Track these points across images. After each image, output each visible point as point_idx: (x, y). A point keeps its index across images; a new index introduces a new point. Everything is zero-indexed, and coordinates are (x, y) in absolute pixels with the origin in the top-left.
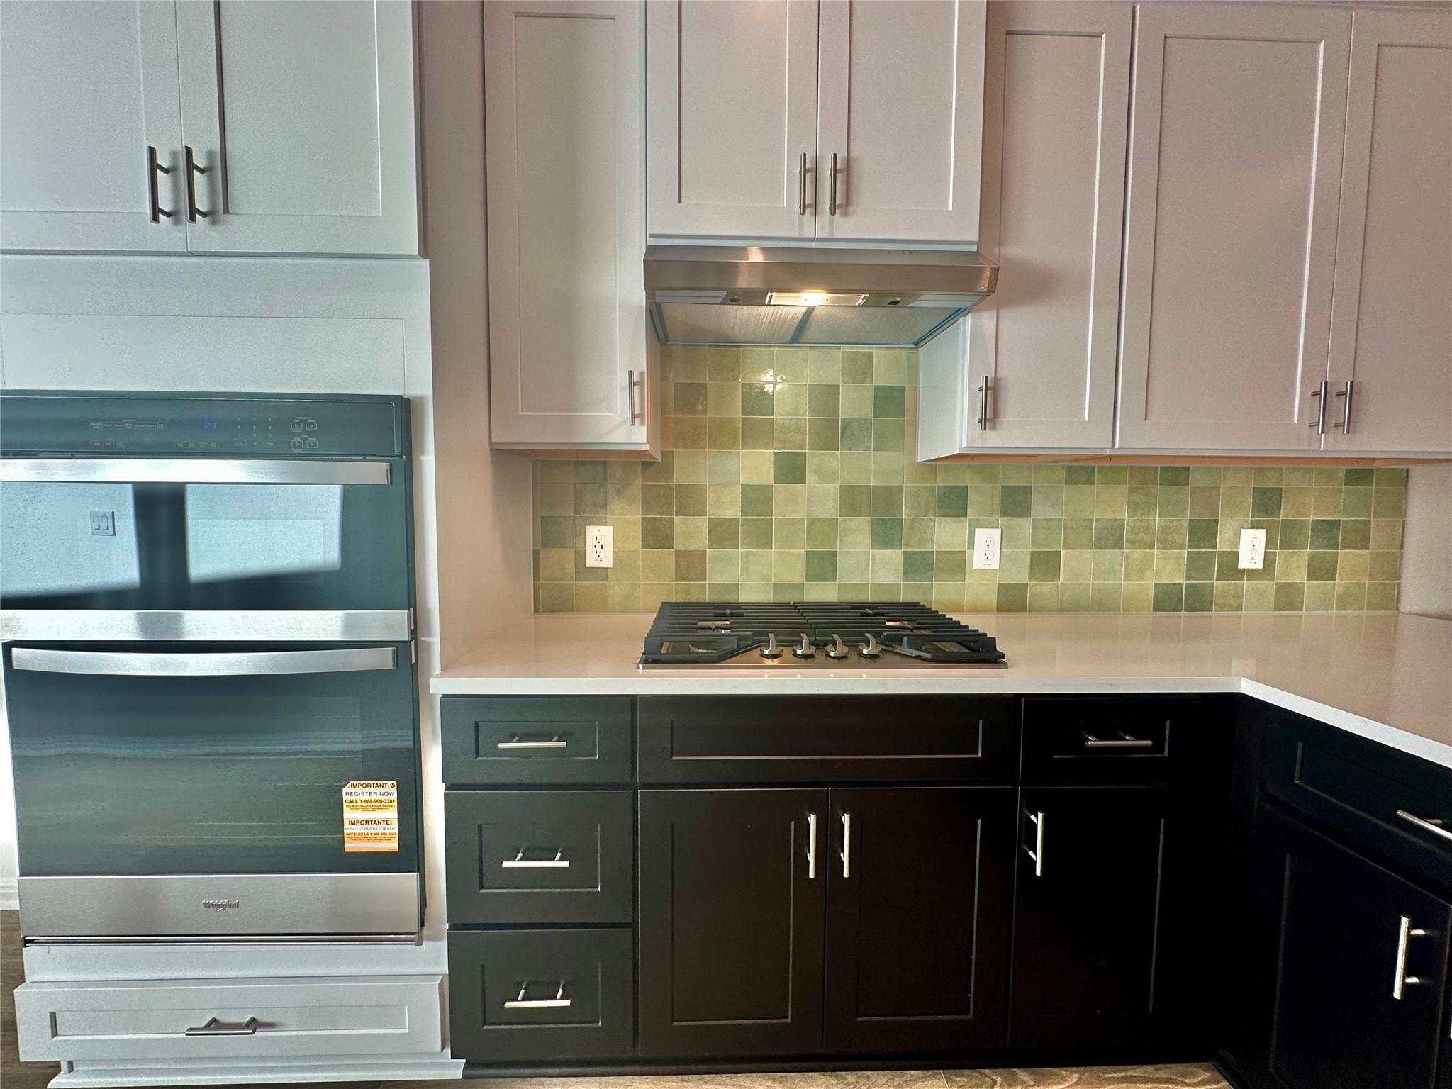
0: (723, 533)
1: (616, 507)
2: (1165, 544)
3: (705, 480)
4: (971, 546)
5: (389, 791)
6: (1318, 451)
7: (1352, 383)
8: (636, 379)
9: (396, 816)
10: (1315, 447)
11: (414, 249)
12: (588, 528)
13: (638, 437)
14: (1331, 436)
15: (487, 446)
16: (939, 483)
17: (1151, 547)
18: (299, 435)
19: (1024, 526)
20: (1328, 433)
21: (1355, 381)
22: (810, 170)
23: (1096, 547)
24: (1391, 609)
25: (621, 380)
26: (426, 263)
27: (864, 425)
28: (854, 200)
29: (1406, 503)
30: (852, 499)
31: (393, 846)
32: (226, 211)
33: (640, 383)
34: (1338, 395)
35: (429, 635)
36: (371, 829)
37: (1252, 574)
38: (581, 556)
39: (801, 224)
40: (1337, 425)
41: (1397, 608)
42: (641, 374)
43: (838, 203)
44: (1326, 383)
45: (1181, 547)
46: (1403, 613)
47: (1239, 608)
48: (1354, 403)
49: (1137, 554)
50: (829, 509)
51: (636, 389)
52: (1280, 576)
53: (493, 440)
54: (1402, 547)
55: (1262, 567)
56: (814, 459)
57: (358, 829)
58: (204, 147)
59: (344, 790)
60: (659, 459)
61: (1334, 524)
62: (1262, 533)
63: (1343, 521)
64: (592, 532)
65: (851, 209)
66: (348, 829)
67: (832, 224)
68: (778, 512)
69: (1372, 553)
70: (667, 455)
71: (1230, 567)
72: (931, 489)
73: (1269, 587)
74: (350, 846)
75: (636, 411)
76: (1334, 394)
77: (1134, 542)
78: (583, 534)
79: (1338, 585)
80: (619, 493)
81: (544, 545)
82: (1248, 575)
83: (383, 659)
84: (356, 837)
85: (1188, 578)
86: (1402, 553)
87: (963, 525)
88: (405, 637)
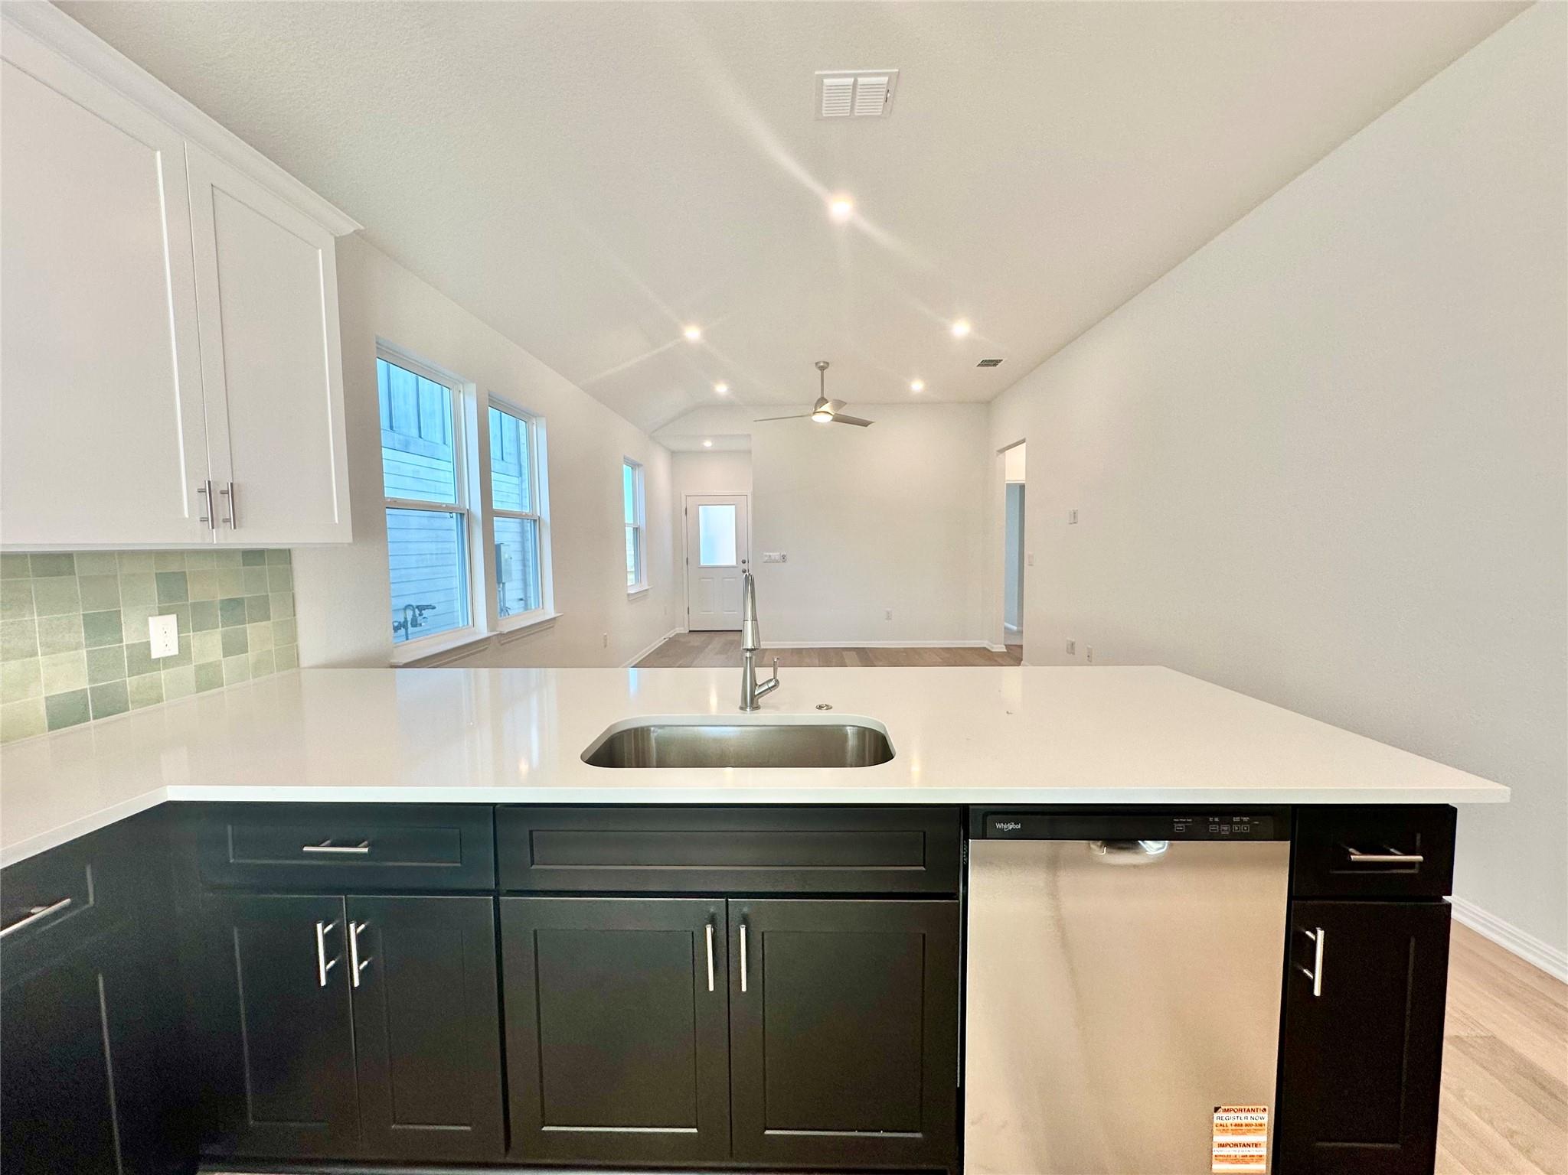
6: (212, 544)
7: (232, 484)
10: (208, 541)
14: (221, 530)
17: (33, 654)
20: (218, 527)
21: (234, 483)
29: (292, 579)
34: (223, 493)
37: (168, 662)
40: (226, 521)
41: (298, 665)
44: (209, 482)
45: (79, 647)
46: (305, 668)
47: (159, 700)
48: (236, 501)
52: (198, 659)
54: (294, 615)
55: (177, 653)
61: (238, 602)
62: (172, 619)
63: (247, 598)
69: (273, 622)
71: (142, 659)
73: (188, 671)
76: (218, 492)
79: (251, 656)
82: (164, 665)
85: (92, 680)
86: (295, 619)
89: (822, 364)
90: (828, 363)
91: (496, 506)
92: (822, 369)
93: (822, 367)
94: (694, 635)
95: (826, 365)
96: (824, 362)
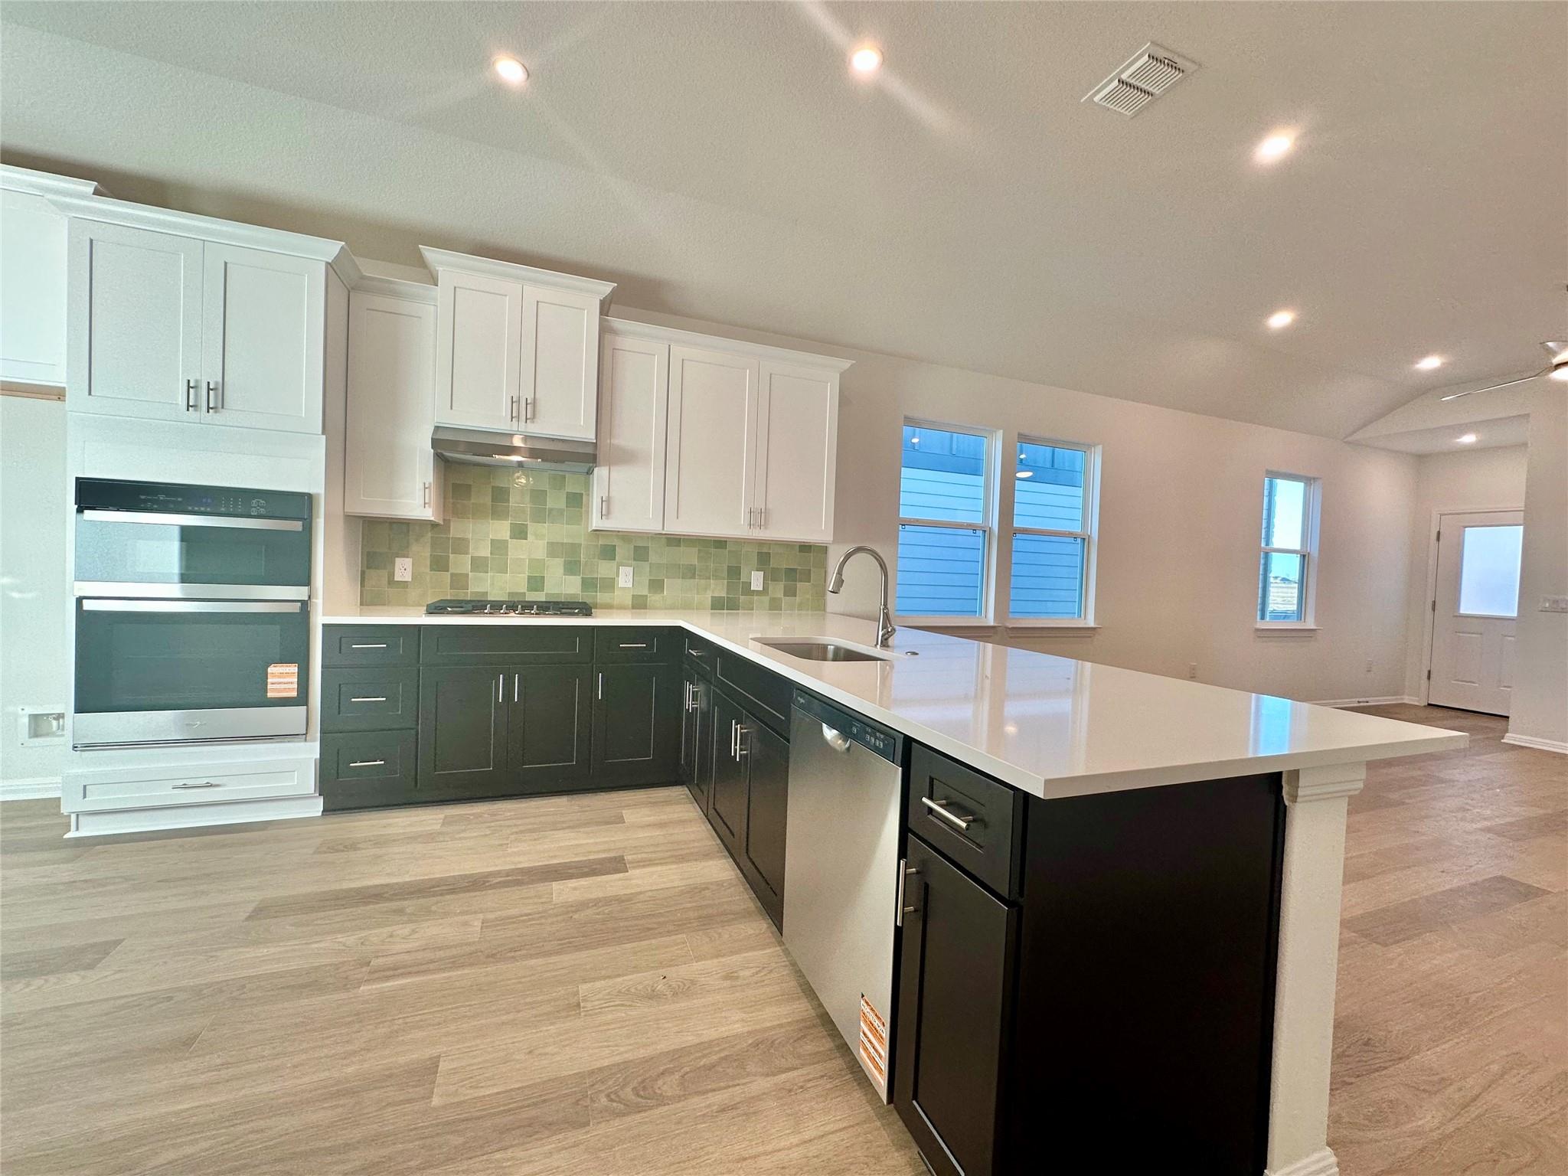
0: (479, 564)
1: (415, 548)
2: (716, 577)
3: (470, 536)
4: (618, 576)
5: (293, 669)
8: (426, 486)
9: (296, 680)
11: (320, 432)
12: (397, 559)
13: (428, 514)
15: (342, 513)
16: (600, 543)
17: (710, 579)
18: (255, 507)
19: (646, 566)
22: (516, 402)
23: (682, 578)
24: (820, 610)
25: (419, 486)
26: (324, 437)
27: (561, 512)
28: (537, 416)
30: (554, 549)
31: (294, 694)
32: (223, 407)
33: (429, 488)
35: (316, 599)
36: (283, 686)
37: (758, 593)
38: (393, 574)
39: (511, 426)
41: (825, 610)
42: (430, 484)
43: (528, 417)
45: (724, 579)
46: (828, 612)
47: (752, 609)
49: (703, 582)
50: (540, 553)
51: (427, 490)
52: (771, 594)
53: (346, 511)
54: (825, 582)
55: (762, 590)
56: (532, 528)
57: (274, 686)
58: (215, 378)
59: (269, 669)
60: (442, 523)
61: (794, 570)
62: (761, 574)
63: (798, 568)
64: (399, 561)
65: (535, 420)
66: (269, 687)
67: (526, 427)
68: (512, 554)
69: (812, 584)
70: (447, 522)
71: (747, 589)
72: (597, 546)
73: (766, 599)
74: (270, 695)
75: (426, 501)
77: (700, 576)
78: (393, 563)
79: (798, 599)
80: (417, 540)
81: (368, 568)
83: (296, 608)
84: (274, 690)
85: (727, 593)
86: (825, 585)
87: (614, 564)
88: (306, 599)
94: (1445, 712)
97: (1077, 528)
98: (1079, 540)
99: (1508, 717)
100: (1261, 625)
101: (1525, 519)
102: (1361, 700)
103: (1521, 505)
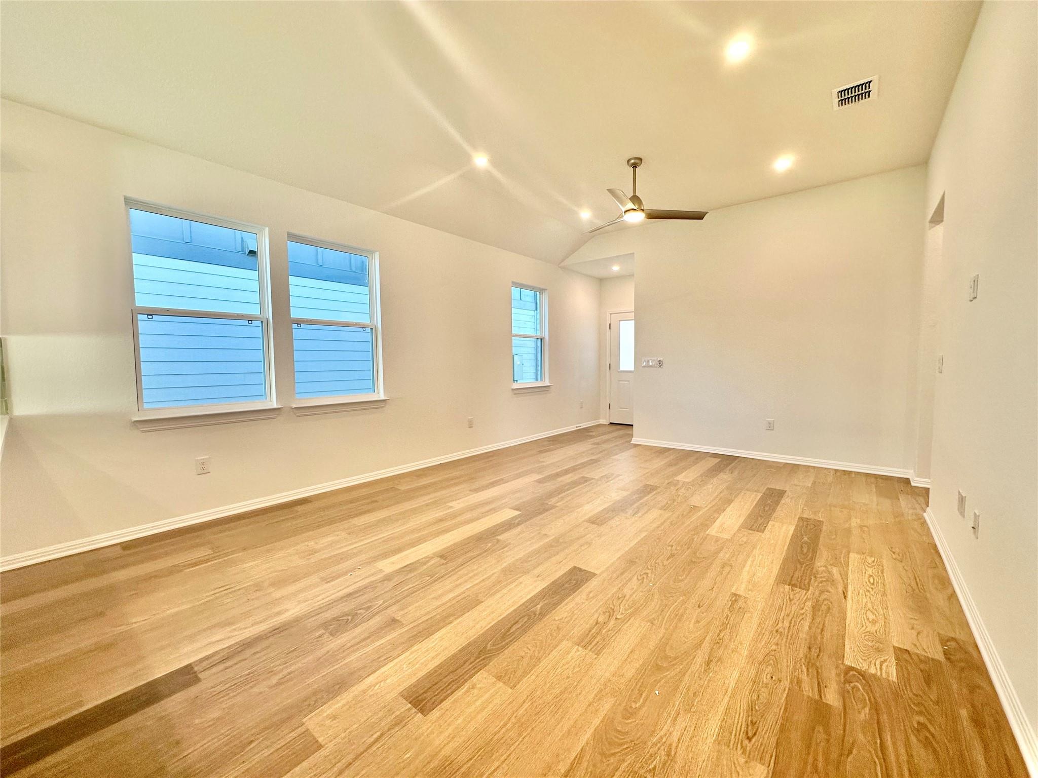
89: (632, 161)
90: (641, 159)
91: (295, 314)
92: (635, 166)
93: (633, 164)
94: (614, 427)
95: (637, 161)
96: (635, 158)
97: (366, 320)
98: (368, 330)
99: (632, 425)
100: (515, 386)
101: (635, 316)
102: (578, 425)
103: (633, 309)
